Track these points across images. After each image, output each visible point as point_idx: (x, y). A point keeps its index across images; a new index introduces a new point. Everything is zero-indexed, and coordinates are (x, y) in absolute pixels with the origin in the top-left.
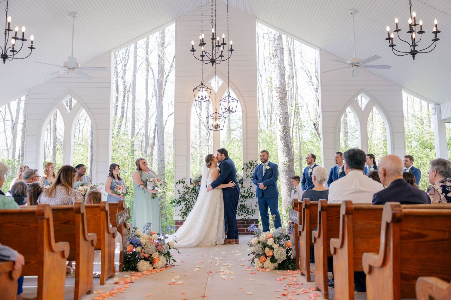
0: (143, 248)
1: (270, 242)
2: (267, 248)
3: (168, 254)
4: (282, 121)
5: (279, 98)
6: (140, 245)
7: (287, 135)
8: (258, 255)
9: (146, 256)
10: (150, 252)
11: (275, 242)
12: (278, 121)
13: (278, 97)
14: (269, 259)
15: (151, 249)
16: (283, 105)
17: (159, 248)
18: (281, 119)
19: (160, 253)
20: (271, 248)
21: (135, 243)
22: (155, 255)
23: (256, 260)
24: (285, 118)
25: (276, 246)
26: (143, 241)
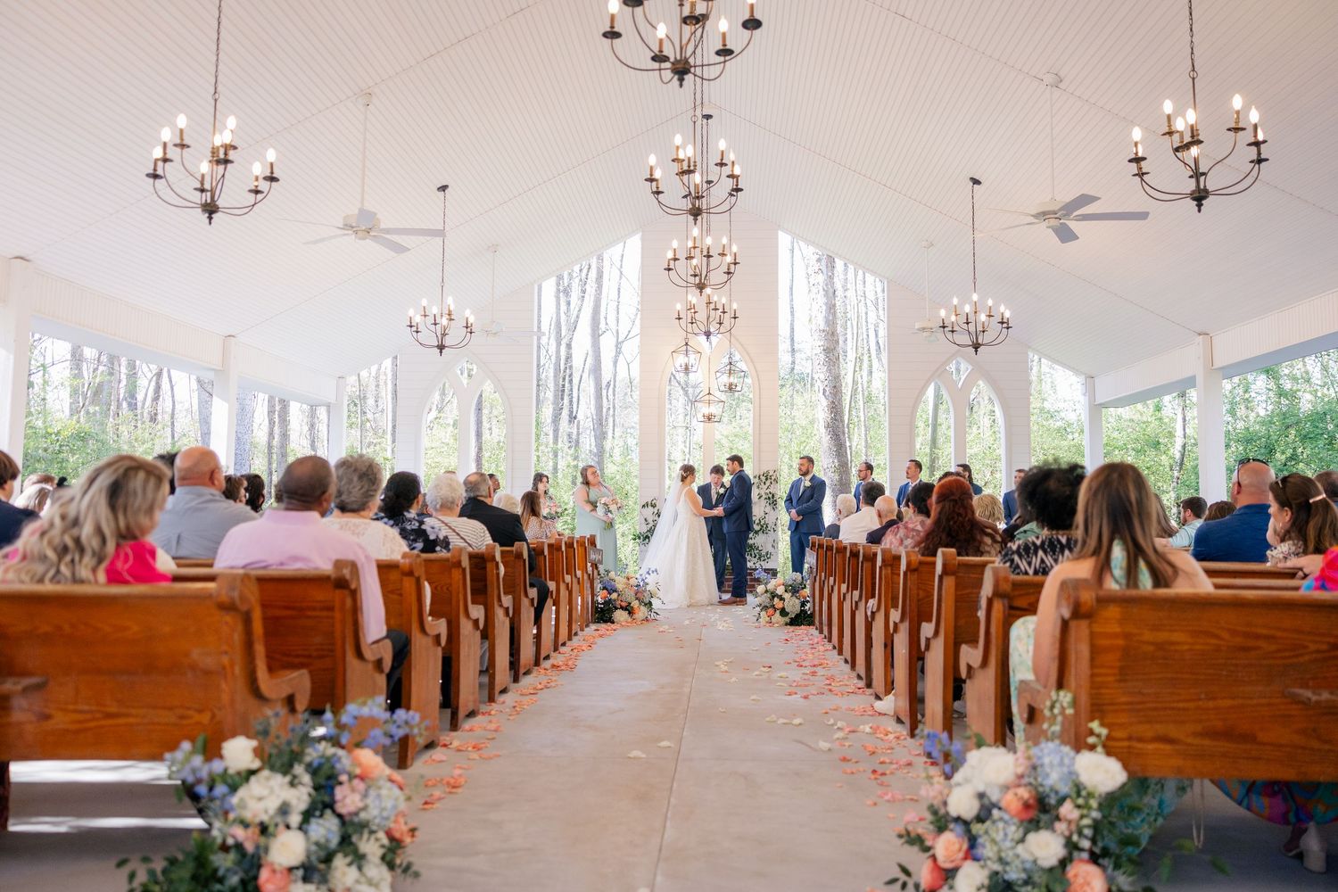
0: (619, 595)
1: (780, 590)
2: (776, 599)
3: (650, 603)
4: (828, 393)
5: (824, 350)
6: (615, 591)
7: (838, 417)
8: (765, 608)
9: (624, 604)
10: (629, 600)
11: (786, 591)
12: (822, 391)
13: (822, 348)
14: (778, 612)
15: (629, 596)
16: (831, 363)
17: (639, 595)
18: (827, 389)
19: (641, 601)
20: (782, 599)
21: (609, 588)
22: (635, 604)
23: (763, 613)
24: (835, 387)
25: (787, 596)
26: (620, 586)
